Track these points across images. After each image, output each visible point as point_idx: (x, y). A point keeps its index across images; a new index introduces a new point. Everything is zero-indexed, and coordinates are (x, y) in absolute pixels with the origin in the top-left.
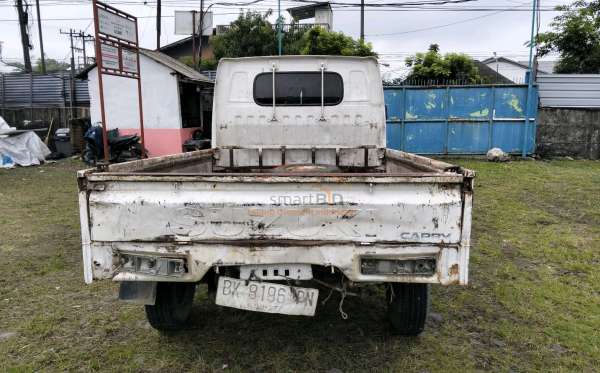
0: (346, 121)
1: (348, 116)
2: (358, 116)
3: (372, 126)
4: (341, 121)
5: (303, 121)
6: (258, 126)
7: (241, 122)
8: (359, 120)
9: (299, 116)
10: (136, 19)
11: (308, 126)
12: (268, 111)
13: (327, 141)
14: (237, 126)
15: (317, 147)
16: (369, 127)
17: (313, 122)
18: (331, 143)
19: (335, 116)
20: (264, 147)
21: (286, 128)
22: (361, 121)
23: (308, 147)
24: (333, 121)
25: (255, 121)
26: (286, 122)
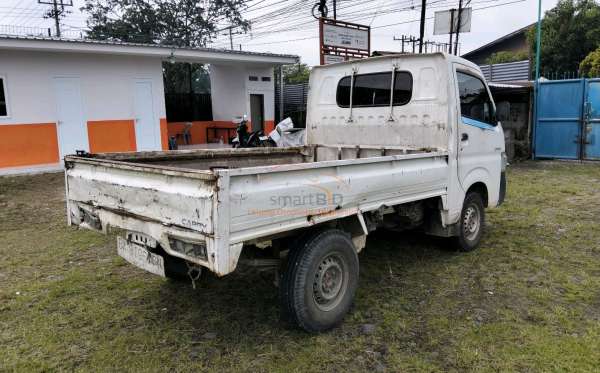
0: (415, 122)
1: (416, 116)
2: (425, 116)
3: (439, 127)
4: (408, 122)
5: (375, 122)
6: (339, 126)
7: (327, 122)
8: (427, 121)
9: (371, 117)
10: (369, 28)
11: (379, 126)
12: (346, 112)
13: (398, 142)
14: (324, 126)
15: (387, 148)
16: (436, 127)
17: (383, 122)
18: (401, 145)
19: (403, 116)
20: (343, 146)
21: (361, 128)
22: (428, 121)
23: (379, 147)
24: (402, 122)
25: (336, 122)
26: (360, 123)
